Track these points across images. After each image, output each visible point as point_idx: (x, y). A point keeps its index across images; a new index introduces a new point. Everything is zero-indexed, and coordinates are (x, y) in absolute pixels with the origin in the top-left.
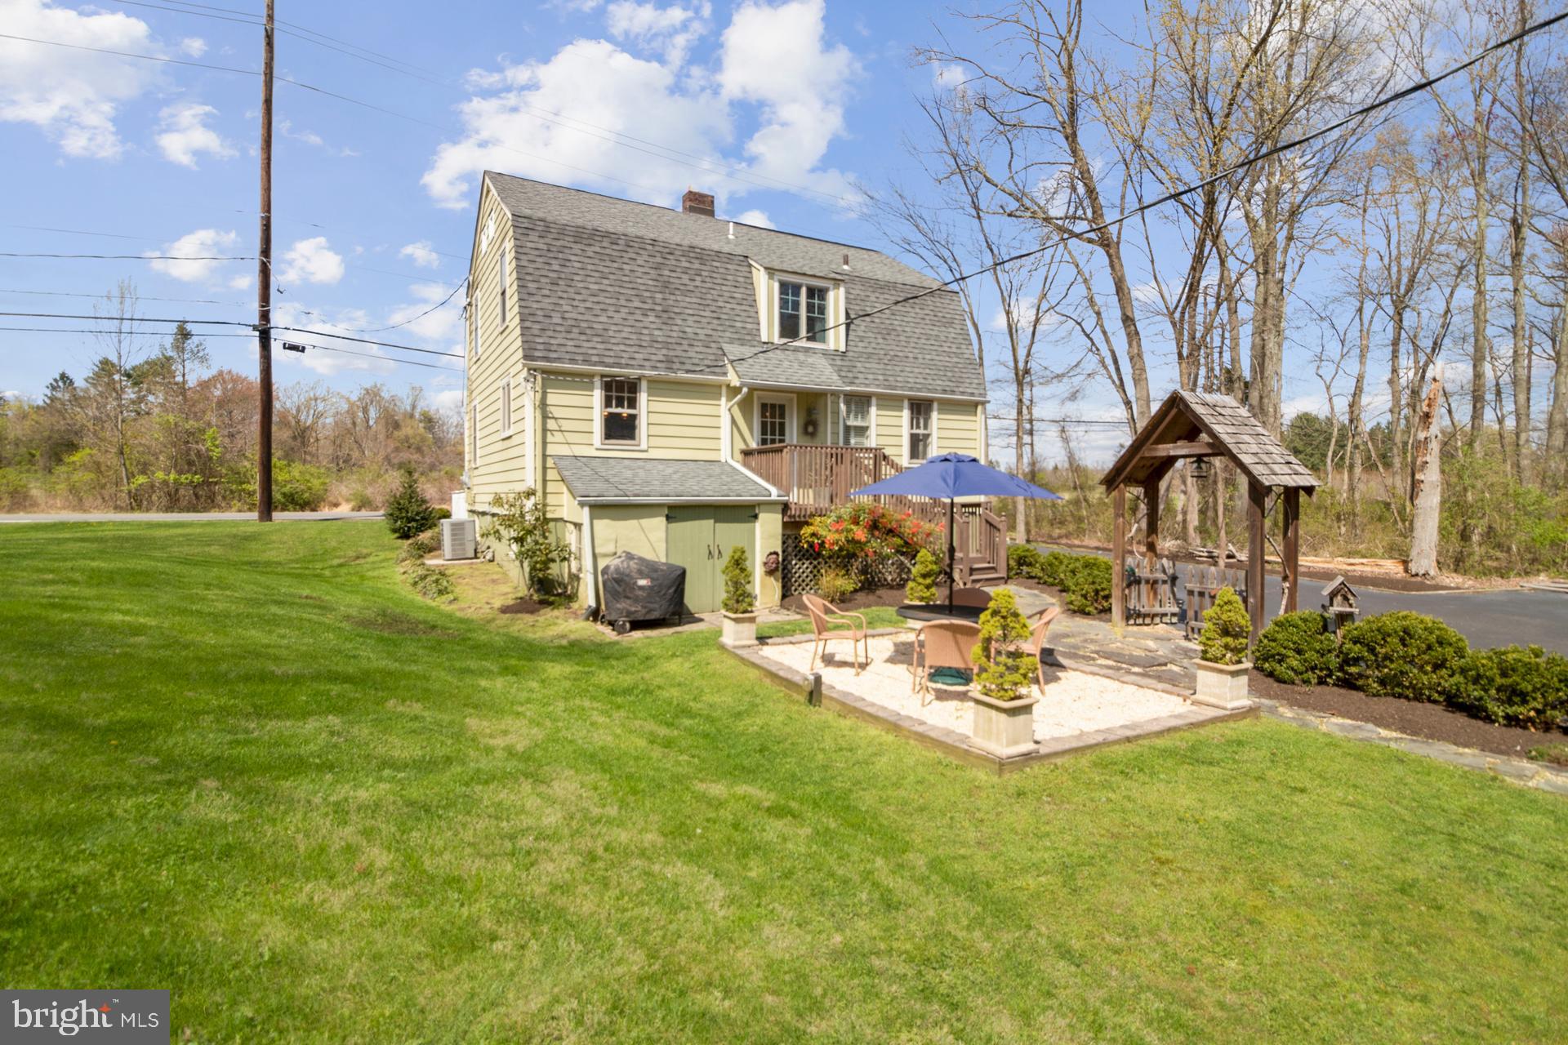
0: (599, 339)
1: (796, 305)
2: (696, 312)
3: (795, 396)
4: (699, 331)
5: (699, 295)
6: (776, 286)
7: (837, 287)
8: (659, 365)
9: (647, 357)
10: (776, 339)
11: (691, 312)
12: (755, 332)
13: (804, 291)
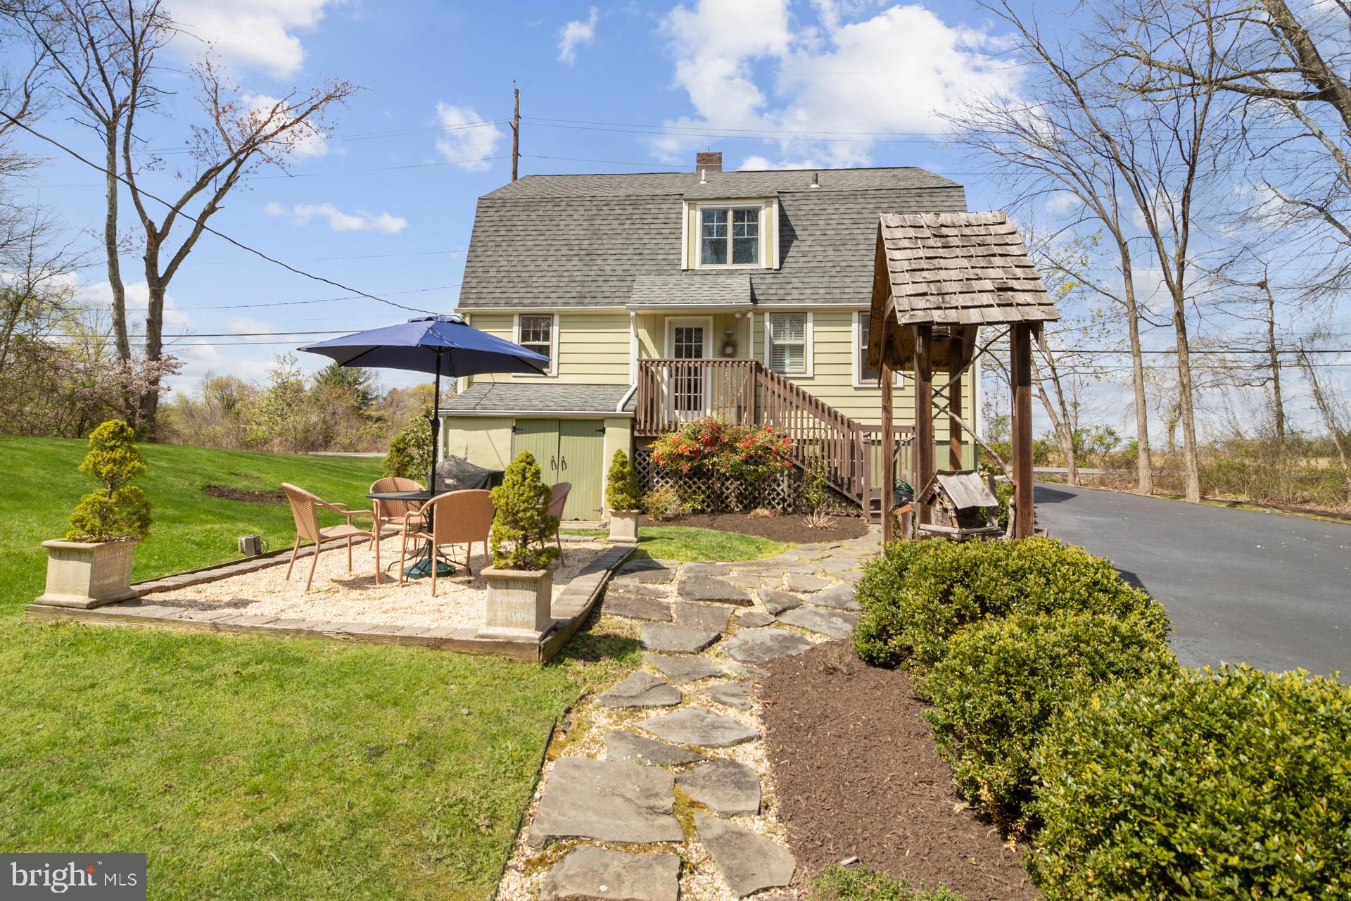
0: (523, 285)
1: (723, 231)
2: (619, 252)
3: (711, 318)
4: (617, 268)
5: (626, 236)
6: (699, 215)
7: (769, 204)
8: (571, 301)
9: (561, 295)
10: (697, 265)
11: (613, 252)
12: (676, 262)
13: (730, 215)
